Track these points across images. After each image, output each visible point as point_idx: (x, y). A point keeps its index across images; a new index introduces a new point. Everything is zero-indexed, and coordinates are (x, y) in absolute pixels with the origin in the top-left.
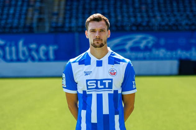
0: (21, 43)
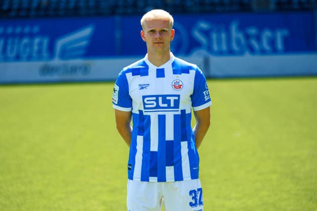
0: (234, 28)
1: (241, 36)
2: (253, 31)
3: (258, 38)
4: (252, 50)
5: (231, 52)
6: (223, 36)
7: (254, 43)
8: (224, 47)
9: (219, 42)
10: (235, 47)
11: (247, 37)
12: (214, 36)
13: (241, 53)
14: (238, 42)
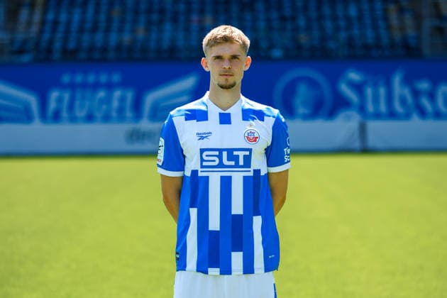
0: (397, 80)
1: (407, 92)
2: (424, 85)
3: (432, 96)
4: (422, 113)
5: (392, 115)
6: (382, 91)
7: (425, 102)
8: (383, 108)
9: (376, 100)
10: (398, 107)
11: (416, 94)
12: (369, 92)
13: (407, 116)
14: (403, 101)
